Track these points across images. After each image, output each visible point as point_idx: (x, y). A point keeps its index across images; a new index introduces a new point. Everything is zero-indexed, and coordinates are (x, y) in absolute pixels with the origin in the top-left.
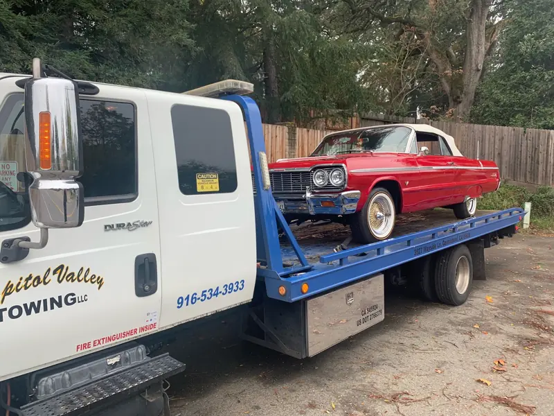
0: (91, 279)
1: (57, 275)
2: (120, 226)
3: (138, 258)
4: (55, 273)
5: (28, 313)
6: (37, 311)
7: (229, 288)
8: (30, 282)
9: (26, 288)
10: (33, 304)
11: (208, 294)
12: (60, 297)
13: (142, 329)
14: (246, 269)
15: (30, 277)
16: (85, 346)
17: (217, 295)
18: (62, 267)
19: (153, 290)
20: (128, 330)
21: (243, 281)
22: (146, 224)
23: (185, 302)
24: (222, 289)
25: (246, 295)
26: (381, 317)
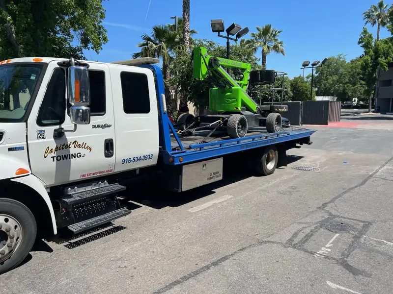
0: (87, 147)
1: (74, 145)
2: (99, 126)
3: (106, 140)
4: (73, 144)
5: (63, 159)
6: (67, 159)
7: (146, 158)
8: (64, 147)
9: (63, 149)
10: (65, 155)
11: (136, 159)
12: (75, 154)
13: (107, 171)
14: (153, 149)
15: (64, 145)
16: (84, 175)
17: (140, 160)
18: (76, 141)
19: (112, 155)
20: (101, 171)
21: (152, 155)
22: (109, 126)
23: (126, 161)
24: (142, 158)
25: (154, 162)
26: (221, 178)
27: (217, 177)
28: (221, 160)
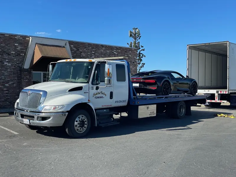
0: (105, 94)
1: (101, 93)
3: (110, 92)
8: (98, 93)
11: (120, 101)
13: (110, 105)
14: (126, 98)
16: (103, 106)
19: (112, 98)
20: (108, 105)
21: (126, 100)
23: (116, 102)
24: (122, 101)
26: (155, 115)
27: (154, 114)
28: (155, 106)
